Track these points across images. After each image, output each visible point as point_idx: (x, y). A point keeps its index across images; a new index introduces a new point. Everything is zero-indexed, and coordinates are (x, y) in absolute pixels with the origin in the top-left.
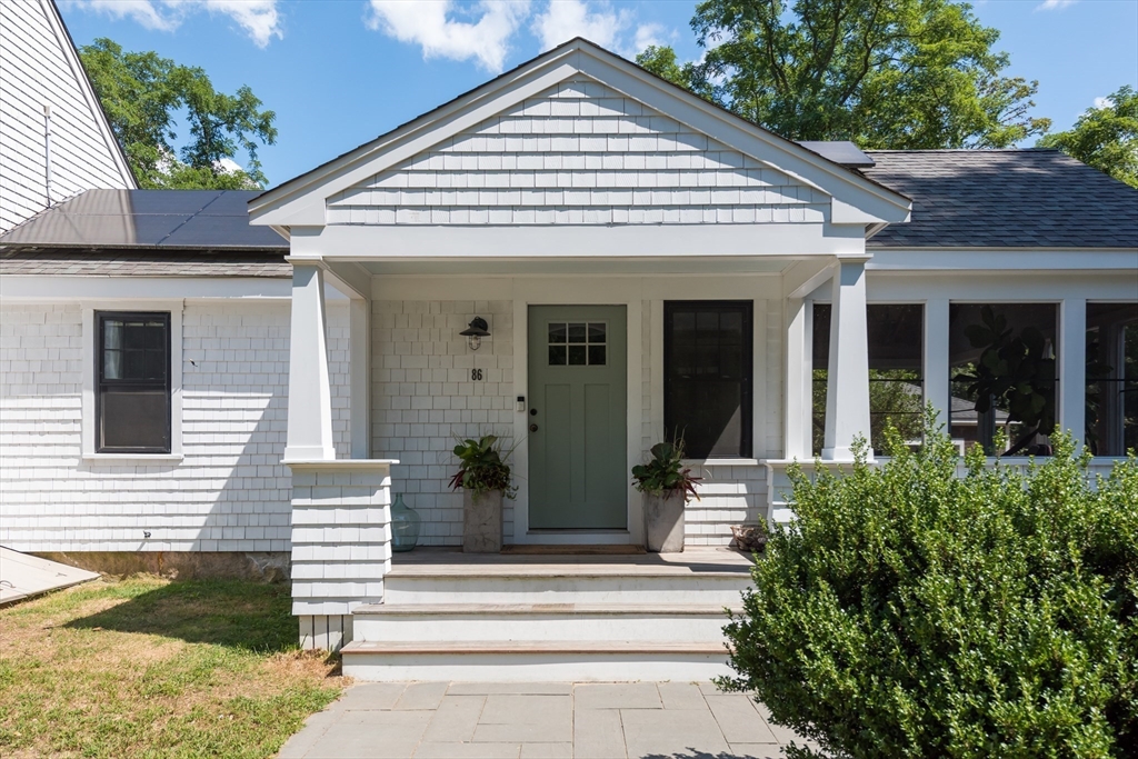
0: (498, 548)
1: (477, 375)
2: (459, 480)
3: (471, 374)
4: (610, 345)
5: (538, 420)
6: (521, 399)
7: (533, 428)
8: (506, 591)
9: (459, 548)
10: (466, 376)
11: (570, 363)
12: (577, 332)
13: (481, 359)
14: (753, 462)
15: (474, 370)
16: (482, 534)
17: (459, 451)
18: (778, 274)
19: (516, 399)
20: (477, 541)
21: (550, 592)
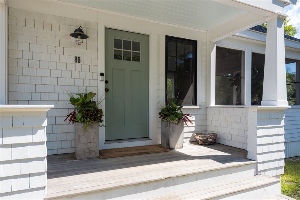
0: (98, 155)
1: (77, 60)
2: (73, 117)
3: (74, 59)
4: (142, 52)
5: (109, 86)
6: (102, 74)
7: (107, 90)
8: (136, 192)
9: (72, 156)
10: (71, 60)
11: (124, 59)
12: (127, 44)
13: (80, 51)
14: (197, 107)
15: (76, 57)
16: (89, 148)
17: (73, 101)
18: (205, 32)
19: (99, 74)
20: (85, 152)
21: (162, 188)
